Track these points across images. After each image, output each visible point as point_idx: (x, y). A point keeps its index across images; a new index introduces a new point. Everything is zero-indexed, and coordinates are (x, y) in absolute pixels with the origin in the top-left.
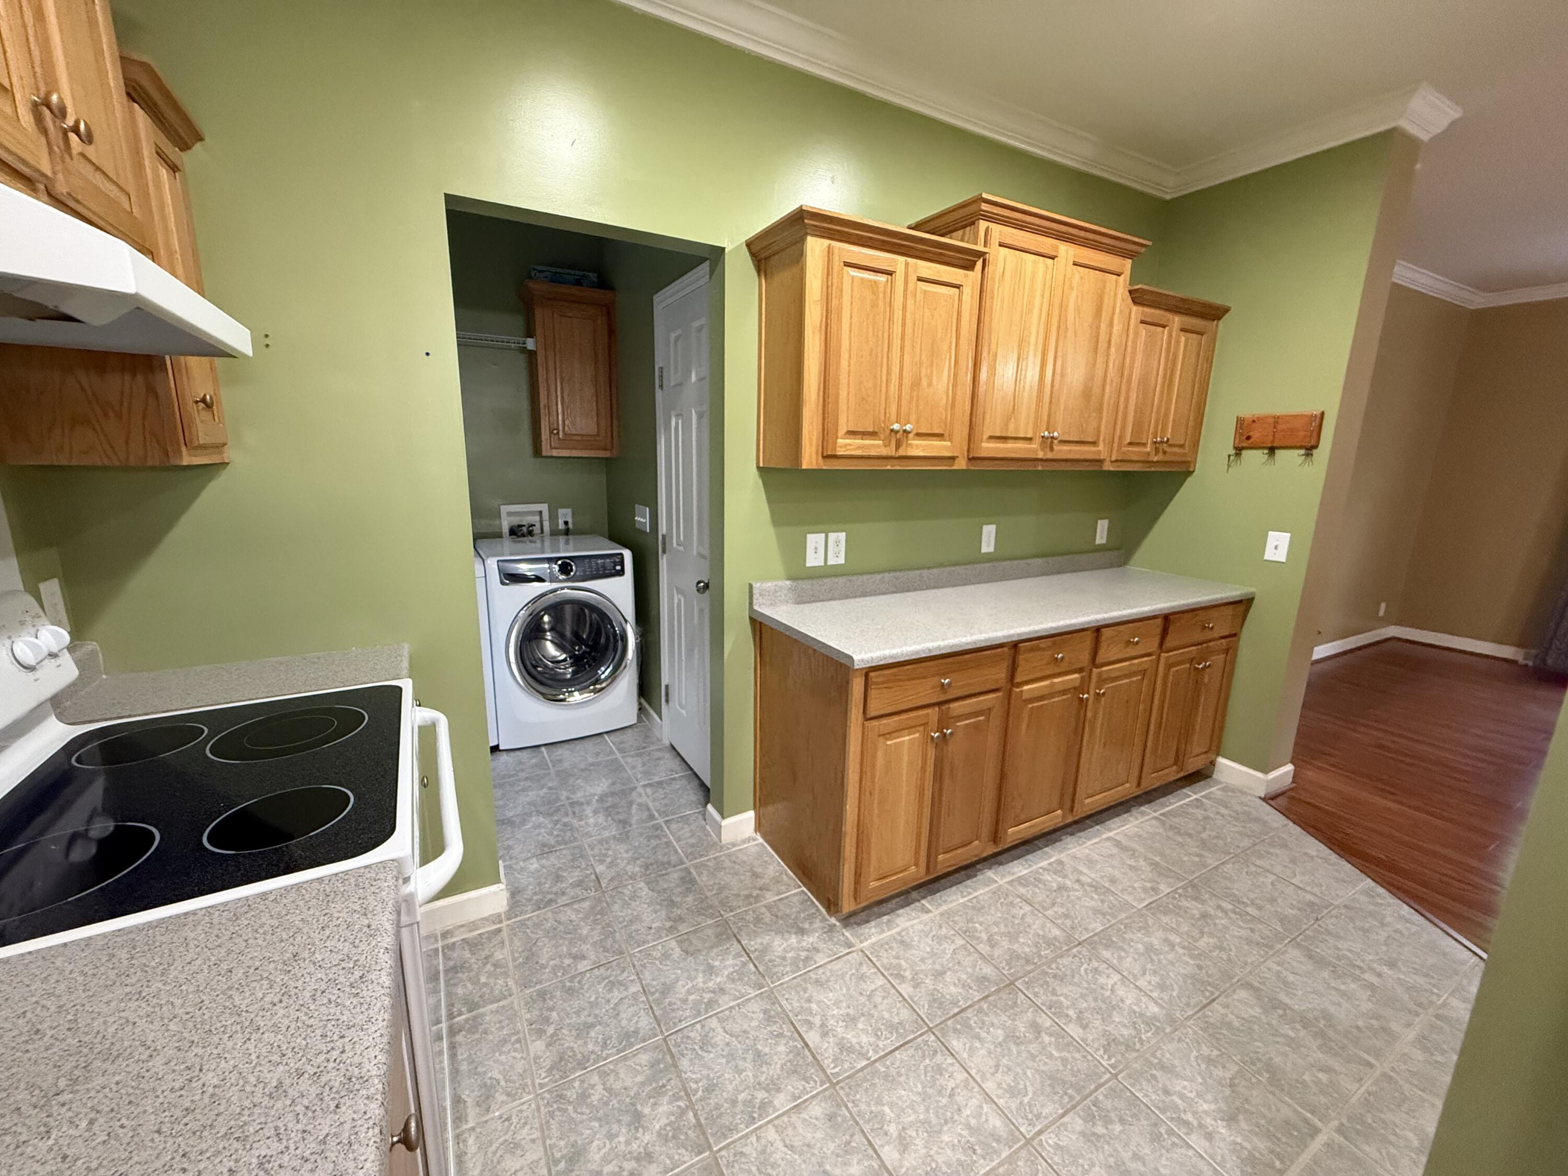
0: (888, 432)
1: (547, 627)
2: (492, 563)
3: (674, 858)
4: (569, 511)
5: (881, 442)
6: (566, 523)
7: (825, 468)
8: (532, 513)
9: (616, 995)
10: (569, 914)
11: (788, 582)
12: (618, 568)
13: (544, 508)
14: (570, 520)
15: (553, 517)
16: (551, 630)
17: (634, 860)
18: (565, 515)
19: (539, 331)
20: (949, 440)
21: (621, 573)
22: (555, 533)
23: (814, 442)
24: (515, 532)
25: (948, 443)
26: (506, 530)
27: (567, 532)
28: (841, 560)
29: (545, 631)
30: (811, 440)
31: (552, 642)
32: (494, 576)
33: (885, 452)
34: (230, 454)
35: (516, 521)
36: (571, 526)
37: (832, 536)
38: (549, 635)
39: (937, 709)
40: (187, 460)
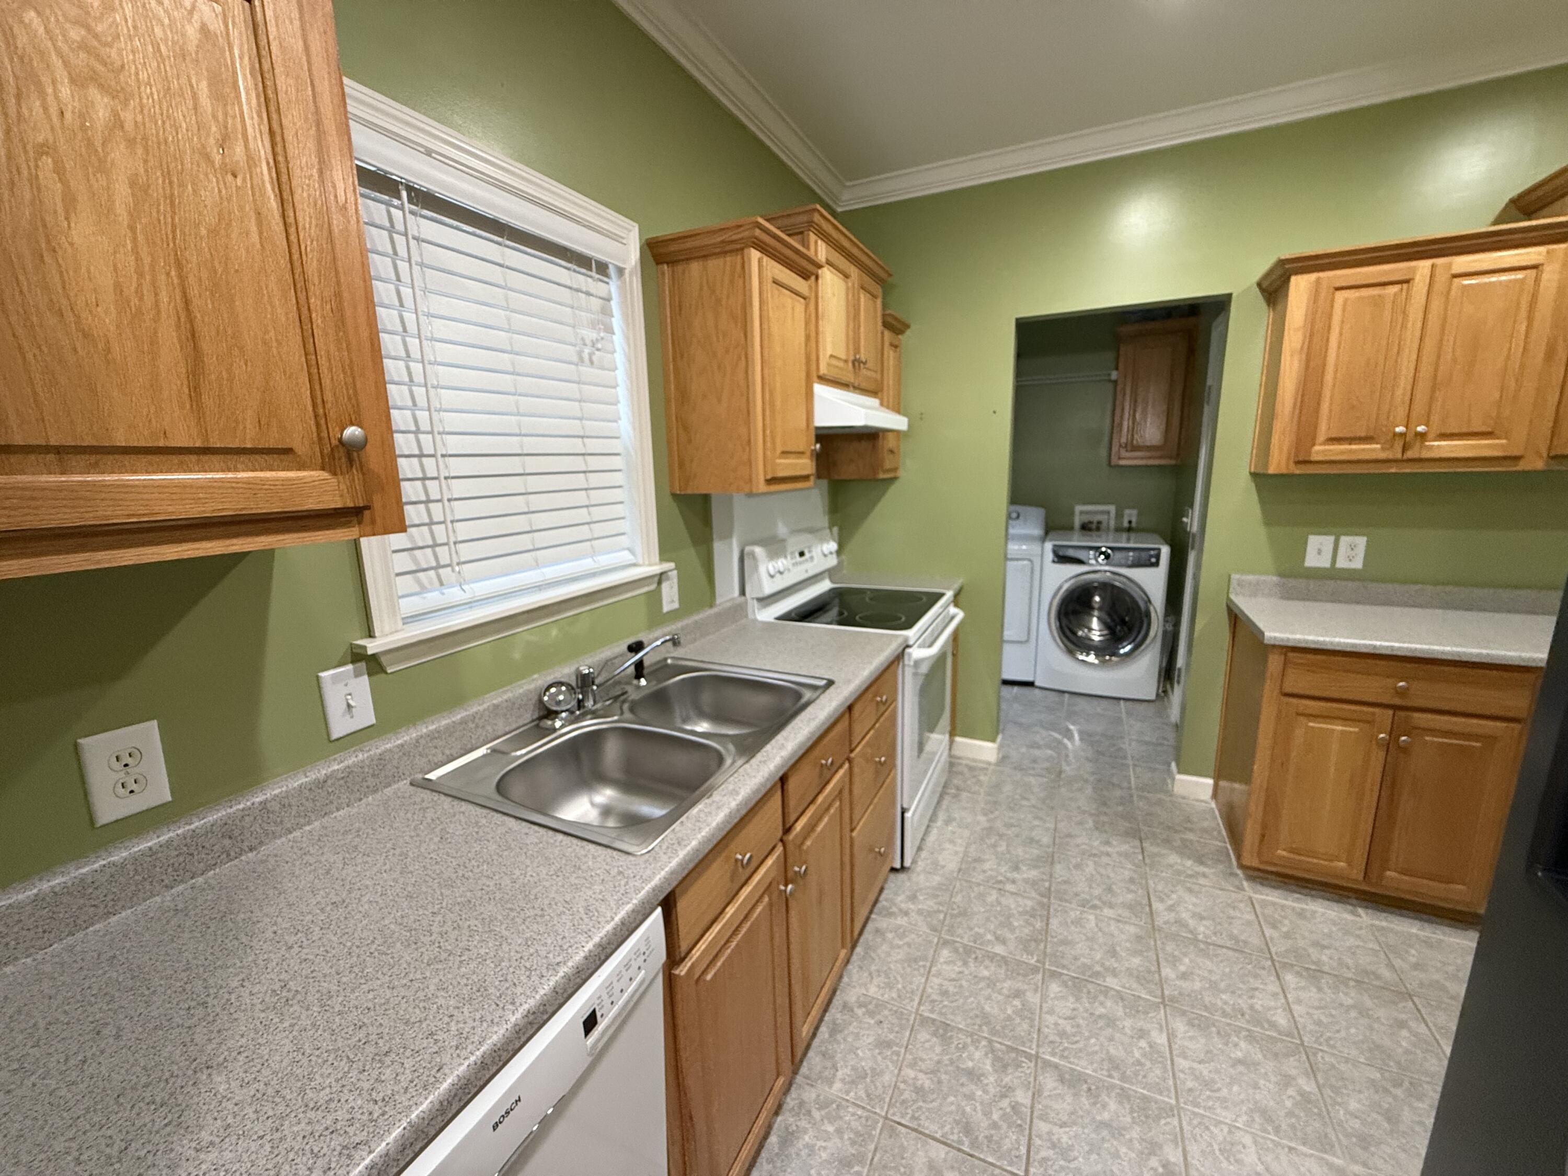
0: (1391, 435)
1: (1096, 606)
2: (1049, 546)
3: (1125, 784)
4: (1134, 512)
5: (1378, 446)
6: (1130, 522)
7: (1298, 472)
8: (1102, 512)
9: (1036, 823)
10: (1032, 780)
11: (1275, 579)
12: (1153, 560)
13: (1112, 509)
14: (1134, 520)
15: (1119, 515)
16: (1100, 609)
17: (1093, 773)
18: (1131, 515)
19: (1121, 366)
20: (1506, 438)
21: (1156, 564)
22: (1119, 530)
23: (1285, 449)
24: (1085, 527)
25: (1504, 441)
26: (1077, 523)
27: (1129, 530)
28: (1358, 564)
29: (1092, 608)
30: (1281, 449)
31: (1099, 618)
32: (1049, 556)
33: (1383, 455)
34: (901, 473)
35: (1086, 518)
36: (1134, 525)
37: (1345, 540)
38: (1096, 613)
39: (1391, 712)
40: (882, 476)
